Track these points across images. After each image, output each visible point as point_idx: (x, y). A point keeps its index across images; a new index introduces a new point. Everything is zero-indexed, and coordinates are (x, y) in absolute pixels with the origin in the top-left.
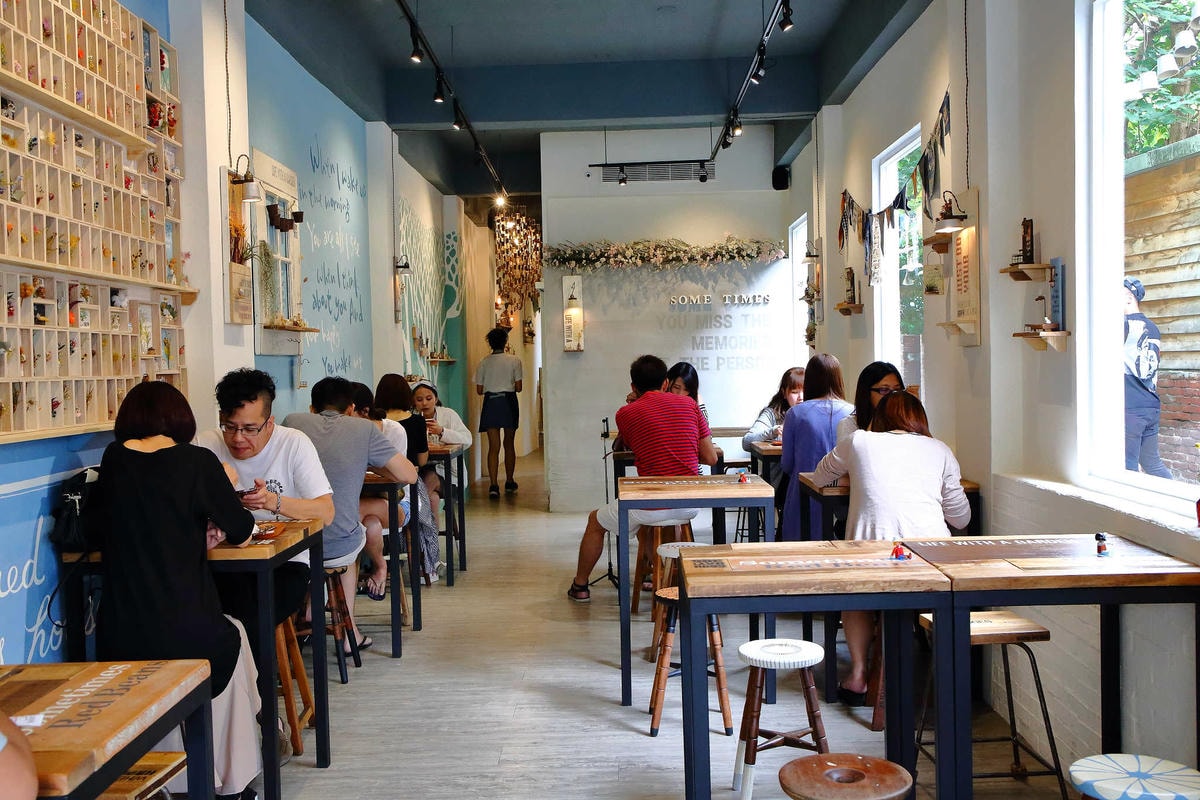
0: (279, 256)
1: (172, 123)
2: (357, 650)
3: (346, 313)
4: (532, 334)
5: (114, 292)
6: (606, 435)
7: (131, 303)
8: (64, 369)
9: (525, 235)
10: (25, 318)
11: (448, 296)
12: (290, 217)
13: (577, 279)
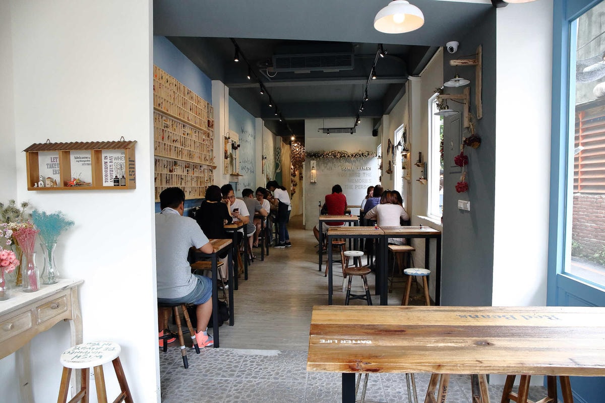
0: (234, 156)
1: (213, 125)
2: (253, 259)
3: (249, 171)
4: (302, 177)
5: (201, 167)
6: (320, 206)
7: (204, 169)
8: (192, 184)
9: (300, 148)
10: (185, 173)
11: (277, 166)
12: (236, 146)
13: (315, 162)
